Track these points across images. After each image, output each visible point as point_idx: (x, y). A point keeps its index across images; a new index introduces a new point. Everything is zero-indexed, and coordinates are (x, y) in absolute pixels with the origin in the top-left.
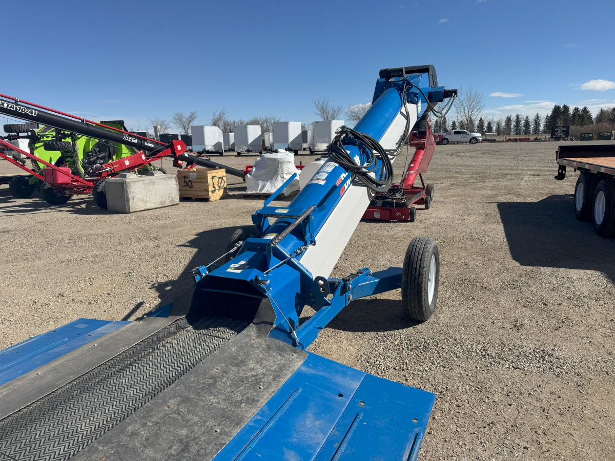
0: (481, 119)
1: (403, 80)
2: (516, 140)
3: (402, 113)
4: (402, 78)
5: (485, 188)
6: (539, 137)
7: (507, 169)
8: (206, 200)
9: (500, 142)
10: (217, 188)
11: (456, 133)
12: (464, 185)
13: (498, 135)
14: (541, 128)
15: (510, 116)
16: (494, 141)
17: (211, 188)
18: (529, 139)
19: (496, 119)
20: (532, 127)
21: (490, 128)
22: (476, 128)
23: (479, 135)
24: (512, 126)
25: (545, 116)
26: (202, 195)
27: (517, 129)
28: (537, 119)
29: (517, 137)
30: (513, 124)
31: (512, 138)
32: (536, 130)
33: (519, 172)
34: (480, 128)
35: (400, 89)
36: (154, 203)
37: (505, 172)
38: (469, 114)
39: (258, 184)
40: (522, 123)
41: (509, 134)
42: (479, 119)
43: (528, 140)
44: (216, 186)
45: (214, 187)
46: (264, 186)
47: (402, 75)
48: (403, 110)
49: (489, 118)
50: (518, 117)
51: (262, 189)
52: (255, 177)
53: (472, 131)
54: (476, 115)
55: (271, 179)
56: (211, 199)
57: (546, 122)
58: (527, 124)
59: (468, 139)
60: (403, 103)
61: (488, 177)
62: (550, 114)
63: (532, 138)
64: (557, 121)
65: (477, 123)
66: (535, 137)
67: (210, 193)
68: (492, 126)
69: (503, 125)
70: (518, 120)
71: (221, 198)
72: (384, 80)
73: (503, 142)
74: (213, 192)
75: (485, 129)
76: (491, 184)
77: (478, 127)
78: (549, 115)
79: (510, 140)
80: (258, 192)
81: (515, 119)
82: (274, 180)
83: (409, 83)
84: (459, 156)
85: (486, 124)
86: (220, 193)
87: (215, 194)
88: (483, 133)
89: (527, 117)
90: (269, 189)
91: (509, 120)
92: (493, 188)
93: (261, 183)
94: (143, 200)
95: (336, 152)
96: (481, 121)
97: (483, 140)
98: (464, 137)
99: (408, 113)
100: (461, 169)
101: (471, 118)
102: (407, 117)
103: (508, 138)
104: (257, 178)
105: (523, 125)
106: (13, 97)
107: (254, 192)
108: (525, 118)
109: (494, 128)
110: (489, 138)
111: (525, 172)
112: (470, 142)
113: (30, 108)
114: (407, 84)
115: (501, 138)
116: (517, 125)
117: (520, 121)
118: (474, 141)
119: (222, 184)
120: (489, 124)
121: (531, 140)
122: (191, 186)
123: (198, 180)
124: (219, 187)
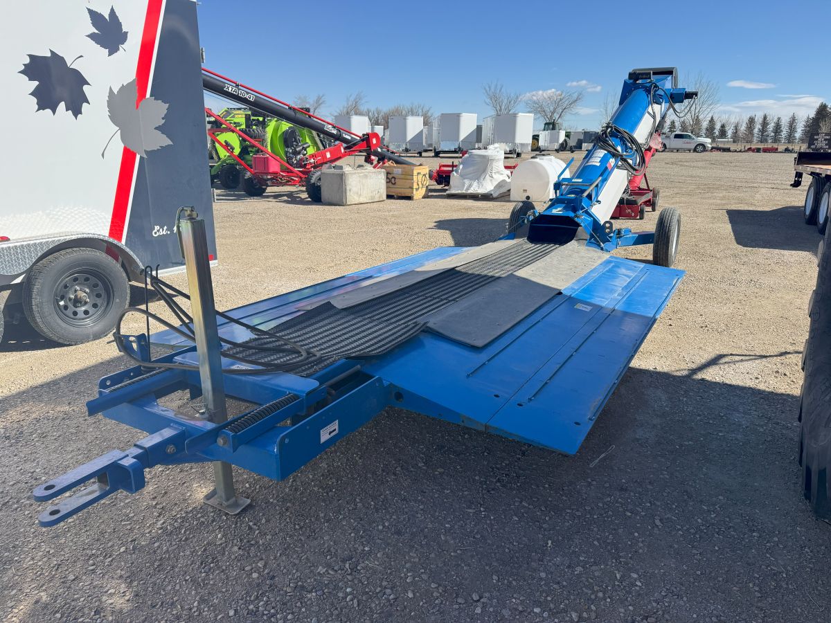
0: (712, 118)
1: (649, 82)
2: (758, 150)
3: (649, 113)
4: (649, 80)
5: (715, 198)
6: (790, 148)
7: (742, 182)
8: (409, 198)
9: (736, 151)
10: (421, 186)
11: (677, 136)
12: (689, 194)
13: (734, 142)
14: (798, 134)
15: (753, 116)
16: (728, 150)
17: (415, 186)
18: (777, 149)
19: (733, 120)
20: (784, 133)
21: (723, 133)
22: (704, 131)
23: (709, 140)
24: (756, 131)
25: (805, 118)
26: (407, 192)
27: (762, 135)
28: (793, 121)
29: (761, 146)
30: (758, 127)
31: (753, 147)
32: (790, 138)
33: (755, 185)
34: (710, 132)
35: (648, 91)
36: (366, 197)
37: (739, 184)
38: (697, 111)
39: (464, 183)
40: (771, 127)
41: (751, 142)
42: (710, 119)
43: (775, 150)
44: (420, 183)
45: (418, 185)
46: (470, 186)
47: (650, 78)
48: (650, 110)
49: (724, 118)
50: (765, 118)
51: (468, 189)
52: (461, 176)
53: (699, 136)
54: (706, 112)
55: (478, 178)
56: (415, 198)
57: (805, 127)
58: (778, 129)
59: (693, 146)
60: (650, 103)
61: (717, 189)
62: (812, 114)
63: (781, 148)
64: (821, 125)
65: (705, 124)
66: (786, 147)
67: (415, 190)
68: (727, 129)
69: (743, 128)
70: (765, 123)
71: (424, 197)
72: (631, 81)
73: (740, 151)
74: (417, 189)
75: (717, 133)
76: (721, 195)
77: (707, 130)
78: (811, 117)
79: (750, 149)
80: (464, 192)
81: (761, 120)
82: (482, 179)
83: (656, 86)
84: (681, 165)
85: (718, 127)
86: (423, 191)
87: (418, 192)
88: (713, 140)
89: (779, 119)
90: (476, 189)
91: (752, 121)
92: (723, 198)
93: (467, 182)
94: (357, 193)
95: (603, 142)
96: (712, 121)
97: (712, 148)
98: (688, 143)
99: (654, 113)
100: (685, 180)
101: (698, 117)
102: (654, 117)
103: (748, 146)
104: (463, 176)
105: (771, 129)
106: (235, 80)
107: (460, 192)
108: (776, 120)
109: (730, 133)
110: (721, 146)
111: (761, 185)
112: (695, 150)
113: (248, 93)
114: (655, 87)
115: (739, 147)
116: (763, 129)
117: (768, 124)
118: (700, 148)
119: (425, 182)
120: (723, 126)
121: (779, 150)
122: (393, 182)
123: (403, 176)
124: (423, 185)
